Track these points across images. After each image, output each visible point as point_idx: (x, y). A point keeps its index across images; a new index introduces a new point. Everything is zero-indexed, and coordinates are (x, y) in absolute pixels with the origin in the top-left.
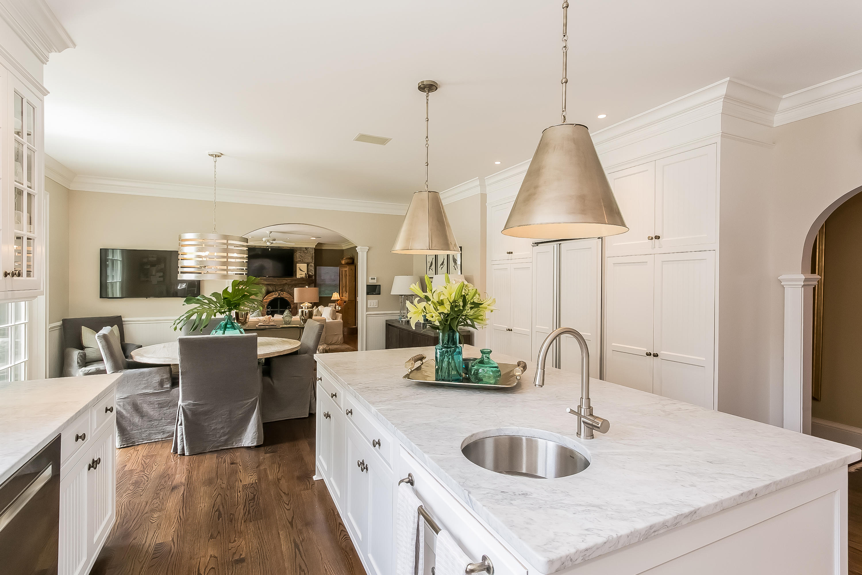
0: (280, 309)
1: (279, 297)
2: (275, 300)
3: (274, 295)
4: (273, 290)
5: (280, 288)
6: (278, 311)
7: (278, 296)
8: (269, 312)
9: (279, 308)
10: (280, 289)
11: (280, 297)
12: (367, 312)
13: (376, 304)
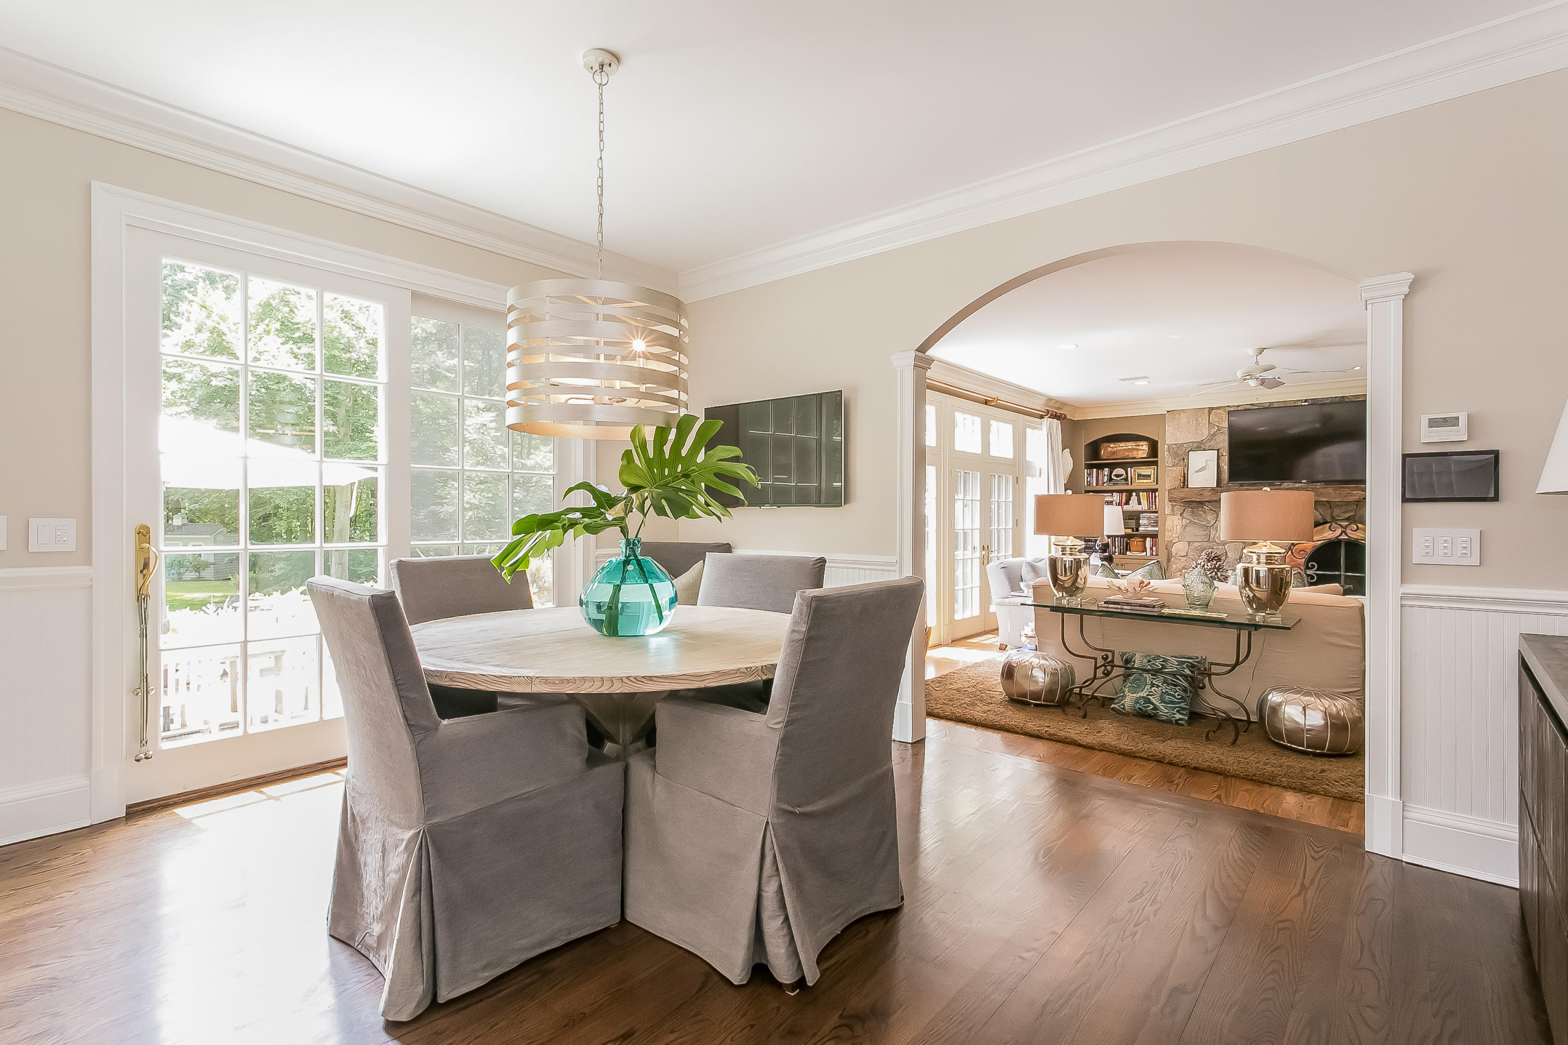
0: (1345, 572)
1: (1344, 537)
2: (1332, 546)
3: (1327, 534)
4: (1324, 519)
5: (1346, 512)
6: (1340, 576)
7: (1341, 535)
8: (1312, 578)
9: (1342, 568)
10: (1347, 515)
11: (1346, 537)
12: (1403, 581)
13: (1465, 548)
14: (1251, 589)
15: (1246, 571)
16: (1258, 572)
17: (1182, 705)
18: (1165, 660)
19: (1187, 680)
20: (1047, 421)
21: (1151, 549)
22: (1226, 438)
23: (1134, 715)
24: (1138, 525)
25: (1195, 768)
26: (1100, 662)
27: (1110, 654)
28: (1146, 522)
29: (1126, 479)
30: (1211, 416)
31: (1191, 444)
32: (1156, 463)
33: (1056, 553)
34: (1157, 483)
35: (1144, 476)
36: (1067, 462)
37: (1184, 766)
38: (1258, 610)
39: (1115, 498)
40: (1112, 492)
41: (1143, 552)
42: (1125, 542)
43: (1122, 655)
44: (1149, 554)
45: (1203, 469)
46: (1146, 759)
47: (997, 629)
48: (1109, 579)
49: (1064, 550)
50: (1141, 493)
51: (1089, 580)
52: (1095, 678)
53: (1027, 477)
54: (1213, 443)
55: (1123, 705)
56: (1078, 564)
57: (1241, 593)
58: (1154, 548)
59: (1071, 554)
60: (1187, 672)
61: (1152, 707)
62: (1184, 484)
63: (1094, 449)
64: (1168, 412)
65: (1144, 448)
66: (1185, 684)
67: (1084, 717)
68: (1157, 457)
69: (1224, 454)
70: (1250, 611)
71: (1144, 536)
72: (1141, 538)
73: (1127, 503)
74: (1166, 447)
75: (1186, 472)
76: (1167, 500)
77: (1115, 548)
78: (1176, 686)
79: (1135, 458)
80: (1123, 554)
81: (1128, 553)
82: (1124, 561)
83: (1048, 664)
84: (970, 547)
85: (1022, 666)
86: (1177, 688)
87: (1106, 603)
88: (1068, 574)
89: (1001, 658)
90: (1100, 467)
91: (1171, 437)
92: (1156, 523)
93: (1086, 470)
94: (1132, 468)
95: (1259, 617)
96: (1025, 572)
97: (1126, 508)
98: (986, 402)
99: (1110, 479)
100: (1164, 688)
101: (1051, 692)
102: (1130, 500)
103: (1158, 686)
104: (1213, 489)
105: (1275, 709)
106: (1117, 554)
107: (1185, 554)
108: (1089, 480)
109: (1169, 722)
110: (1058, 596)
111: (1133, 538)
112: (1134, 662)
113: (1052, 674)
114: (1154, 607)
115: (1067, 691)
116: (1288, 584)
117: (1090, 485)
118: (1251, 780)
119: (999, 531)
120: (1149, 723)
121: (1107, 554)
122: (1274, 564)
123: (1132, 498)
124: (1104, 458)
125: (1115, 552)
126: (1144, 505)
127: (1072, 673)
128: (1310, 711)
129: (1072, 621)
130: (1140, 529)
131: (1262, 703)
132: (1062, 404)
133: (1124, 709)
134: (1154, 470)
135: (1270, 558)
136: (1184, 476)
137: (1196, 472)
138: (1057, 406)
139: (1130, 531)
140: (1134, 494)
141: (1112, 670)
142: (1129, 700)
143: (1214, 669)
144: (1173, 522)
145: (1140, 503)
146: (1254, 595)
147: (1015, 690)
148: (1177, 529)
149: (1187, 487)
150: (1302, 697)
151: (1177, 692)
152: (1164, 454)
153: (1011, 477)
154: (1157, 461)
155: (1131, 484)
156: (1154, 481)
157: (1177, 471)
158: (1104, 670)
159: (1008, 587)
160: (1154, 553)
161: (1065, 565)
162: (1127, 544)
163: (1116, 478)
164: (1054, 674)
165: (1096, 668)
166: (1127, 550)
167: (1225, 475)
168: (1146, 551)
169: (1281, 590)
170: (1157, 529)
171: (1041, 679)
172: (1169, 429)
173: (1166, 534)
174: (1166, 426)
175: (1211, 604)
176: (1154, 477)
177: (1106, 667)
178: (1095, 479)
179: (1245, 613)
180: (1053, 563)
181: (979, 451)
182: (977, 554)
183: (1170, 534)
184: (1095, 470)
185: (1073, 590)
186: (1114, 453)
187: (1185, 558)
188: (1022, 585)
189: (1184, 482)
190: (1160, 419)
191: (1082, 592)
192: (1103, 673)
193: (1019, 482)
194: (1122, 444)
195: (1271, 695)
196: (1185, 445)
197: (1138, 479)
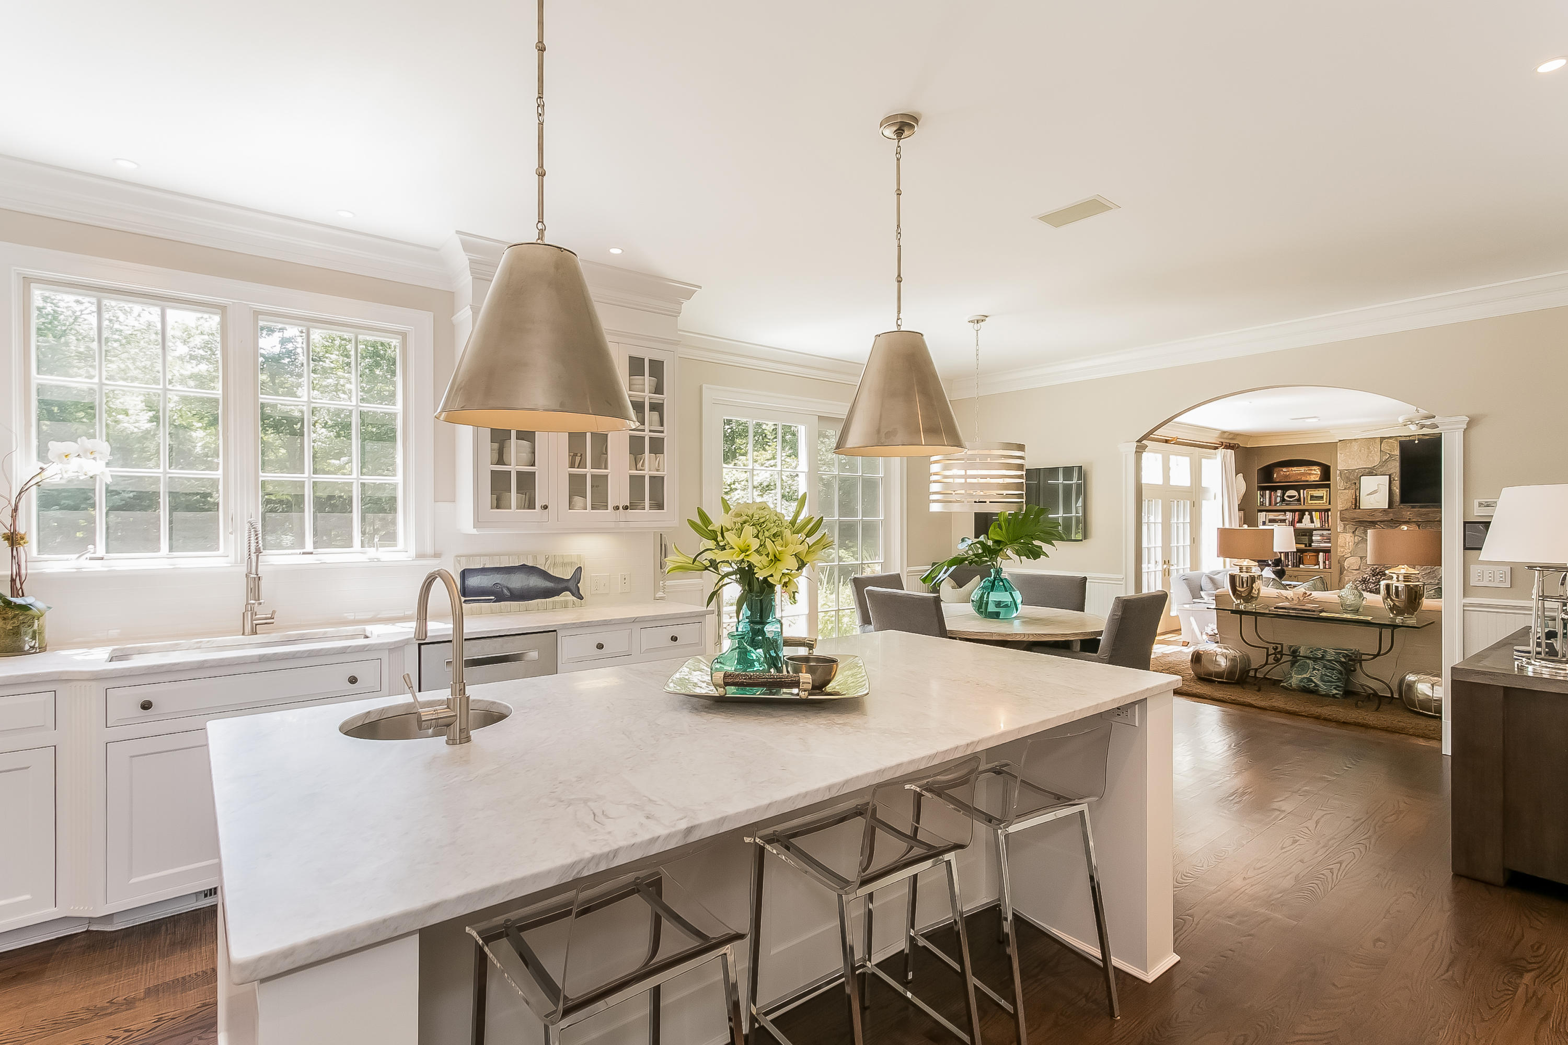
12: (1464, 596)
13: (1501, 577)
14: (1392, 600)
15: (1388, 587)
16: (1397, 587)
17: (1338, 684)
18: (1325, 652)
19: (1342, 666)
20: (1221, 452)
21: (1324, 562)
22: (1398, 464)
23: (1299, 691)
24: (1311, 541)
25: (1344, 723)
26: (1271, 651)
27: (1279, 646)
28: (1319, 538)
29: (1299, 500)
30: (1382, 445)
31: (1363, 470)
32: (1328, 486)
33: (1236, 571)
34: (1330, 504)
35: (1316, 497)
36: (1240, 485)
37: (1335, 721)
38: (1397, 615)
39: (1287, 517)
40: (1285, 511)
41: (1315, 565)
42: (1299, 557)
43: (1290, 648)
44: (1321, 567)
45: (1375, 492)
46: (1306, 717)
47: (1180, 630)
48: (1279, 591)
49: (1241, 569)
50: (1314, 513)
51: (1262, 591)
52: (1266, 664)
53: (1203, 501)
54: (1384, 469)
55: (1291, 683)
56: (1253, 579)
57: (1384, 602)
58: (1327, 562)
59: (1247, 572)
60: (1343, 660)
61: (1314, 684)
62: (1356, 506)
63: (1267, 473)
64: (1340, 441)
65: (1315, 474)
66: (1339, 668)
67: (1259, 690)
68: (1329, 480)
69: (1396, 479)
70: (1392, 615)
71: (1317, 551)
72: (1315, 553)
73: (1300, 521)
74: (1338, 472)
75: (1358, 495)
76: (1339, 520)
77: (1288, 561)
78: (1334, 670)
79: (1307, 481)
80: (1296, 567)
81: (1301, 566)
82: (1296, 573)
83: (1229, 652)
84: (1153, 561)
85: (1206, 652)
86: (1334, 671)
87: (1275, 608)
88: (1245, 585)
89: (1190, 650)
90: (1273, 489)
91: (1342, 463)
92: (1329, 540)
93: (1259, 492)
94: (1304, 490)
95: (1399, 620)
96: (1205, 583)
97: (1298, 525)
98: (1167, 441)
99: (1283, 500)
100: (1323, 671)
101: (1231, 673)
102: (1303, 518)
103: (1318, 670)
104: (1384, 510)
105: (1411, 686)
106: (1290, 567)
107: (1358, 568)
108: (1262, 500)
109: (1327, 696)
110: (1236, 603)
111: (1306, 552)
112: (1300, 652)
113: (1232, 659)
114: (1314, 611)
115: (1245, 672)
116: (1421, 596)
117: (1263, 505)
118: (1386, 730)
119: (1178, 548)
120: (1311, 696)
121: (1280, 568)
122: (1410, 581)
123: (1305, 516)
124: (1277, 480)
125: (1289, 565)
126: (1317, 524)
127: (1249, 660)
128: (1437, 687)
129: (1248, 620)
130: (1313, 544)
131: (1402, 681)
132: (1235, 435)
133: (1291, 686)
134: (1327, 492)
135: (1407, 578)
136: (1356, 499)
137: (1368, 495)
138: (1230, 437)
139: (1303, 546)
140: (1307, 513)
141: (1281, 657)
142: (1295, 679)
143: (1364, 657)
144: (1346, 539)
145: (1312, 522)
146: (1394, 604)
147: (1201, 671)
148: (1349, 545)
149: (1359, 509)
150: (1431, 678)
151: (1334, 674)
152: (1336, 480)
153: (1188, 502)
154: (1330, 484)
155: (1304, 504)
156: (1326, 502)
157: (1350, 494)
158: (1275, 657)
159: (1189, 595)
160: (1327, 567)
161: (1242, 580)
162: (1300, 558)
163: (1289, 499)
164: (1234, 660)
165: (1268, 655)
166: (1300, 564)
167: (1397, 498)
168: (1319, 565)
169: (1415, 600)
170: (1330, 545)
171: (1223, 663)
172: (1340, 457)
173: (1339, 550)
174: (1338, 454)
175: (1361, 610)
176: (1326, 499)
177: (1276, 655)
178: (1267, 500)
179: (1388, 617)
180: (1233, 578)
181: (1160, 482)
182: (1160, 567)
183: (1342, 550)
184: (1268, 492)
185: (1249, 598)
186: (1286, 476)
187: (1358, 572)
188: (1202, 593)
189: (1356, 504)
190: (1332, 447)
191: (1256, 600)
192: (1274, 659)
193: (1195, 506)
194: (1295, 469)
195: (1408, 676)
196: (1357, 471)
197: (1311, 500)
